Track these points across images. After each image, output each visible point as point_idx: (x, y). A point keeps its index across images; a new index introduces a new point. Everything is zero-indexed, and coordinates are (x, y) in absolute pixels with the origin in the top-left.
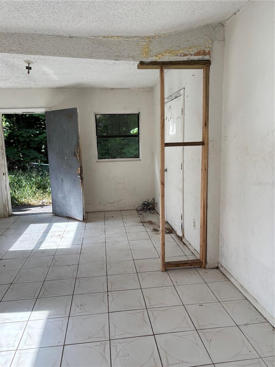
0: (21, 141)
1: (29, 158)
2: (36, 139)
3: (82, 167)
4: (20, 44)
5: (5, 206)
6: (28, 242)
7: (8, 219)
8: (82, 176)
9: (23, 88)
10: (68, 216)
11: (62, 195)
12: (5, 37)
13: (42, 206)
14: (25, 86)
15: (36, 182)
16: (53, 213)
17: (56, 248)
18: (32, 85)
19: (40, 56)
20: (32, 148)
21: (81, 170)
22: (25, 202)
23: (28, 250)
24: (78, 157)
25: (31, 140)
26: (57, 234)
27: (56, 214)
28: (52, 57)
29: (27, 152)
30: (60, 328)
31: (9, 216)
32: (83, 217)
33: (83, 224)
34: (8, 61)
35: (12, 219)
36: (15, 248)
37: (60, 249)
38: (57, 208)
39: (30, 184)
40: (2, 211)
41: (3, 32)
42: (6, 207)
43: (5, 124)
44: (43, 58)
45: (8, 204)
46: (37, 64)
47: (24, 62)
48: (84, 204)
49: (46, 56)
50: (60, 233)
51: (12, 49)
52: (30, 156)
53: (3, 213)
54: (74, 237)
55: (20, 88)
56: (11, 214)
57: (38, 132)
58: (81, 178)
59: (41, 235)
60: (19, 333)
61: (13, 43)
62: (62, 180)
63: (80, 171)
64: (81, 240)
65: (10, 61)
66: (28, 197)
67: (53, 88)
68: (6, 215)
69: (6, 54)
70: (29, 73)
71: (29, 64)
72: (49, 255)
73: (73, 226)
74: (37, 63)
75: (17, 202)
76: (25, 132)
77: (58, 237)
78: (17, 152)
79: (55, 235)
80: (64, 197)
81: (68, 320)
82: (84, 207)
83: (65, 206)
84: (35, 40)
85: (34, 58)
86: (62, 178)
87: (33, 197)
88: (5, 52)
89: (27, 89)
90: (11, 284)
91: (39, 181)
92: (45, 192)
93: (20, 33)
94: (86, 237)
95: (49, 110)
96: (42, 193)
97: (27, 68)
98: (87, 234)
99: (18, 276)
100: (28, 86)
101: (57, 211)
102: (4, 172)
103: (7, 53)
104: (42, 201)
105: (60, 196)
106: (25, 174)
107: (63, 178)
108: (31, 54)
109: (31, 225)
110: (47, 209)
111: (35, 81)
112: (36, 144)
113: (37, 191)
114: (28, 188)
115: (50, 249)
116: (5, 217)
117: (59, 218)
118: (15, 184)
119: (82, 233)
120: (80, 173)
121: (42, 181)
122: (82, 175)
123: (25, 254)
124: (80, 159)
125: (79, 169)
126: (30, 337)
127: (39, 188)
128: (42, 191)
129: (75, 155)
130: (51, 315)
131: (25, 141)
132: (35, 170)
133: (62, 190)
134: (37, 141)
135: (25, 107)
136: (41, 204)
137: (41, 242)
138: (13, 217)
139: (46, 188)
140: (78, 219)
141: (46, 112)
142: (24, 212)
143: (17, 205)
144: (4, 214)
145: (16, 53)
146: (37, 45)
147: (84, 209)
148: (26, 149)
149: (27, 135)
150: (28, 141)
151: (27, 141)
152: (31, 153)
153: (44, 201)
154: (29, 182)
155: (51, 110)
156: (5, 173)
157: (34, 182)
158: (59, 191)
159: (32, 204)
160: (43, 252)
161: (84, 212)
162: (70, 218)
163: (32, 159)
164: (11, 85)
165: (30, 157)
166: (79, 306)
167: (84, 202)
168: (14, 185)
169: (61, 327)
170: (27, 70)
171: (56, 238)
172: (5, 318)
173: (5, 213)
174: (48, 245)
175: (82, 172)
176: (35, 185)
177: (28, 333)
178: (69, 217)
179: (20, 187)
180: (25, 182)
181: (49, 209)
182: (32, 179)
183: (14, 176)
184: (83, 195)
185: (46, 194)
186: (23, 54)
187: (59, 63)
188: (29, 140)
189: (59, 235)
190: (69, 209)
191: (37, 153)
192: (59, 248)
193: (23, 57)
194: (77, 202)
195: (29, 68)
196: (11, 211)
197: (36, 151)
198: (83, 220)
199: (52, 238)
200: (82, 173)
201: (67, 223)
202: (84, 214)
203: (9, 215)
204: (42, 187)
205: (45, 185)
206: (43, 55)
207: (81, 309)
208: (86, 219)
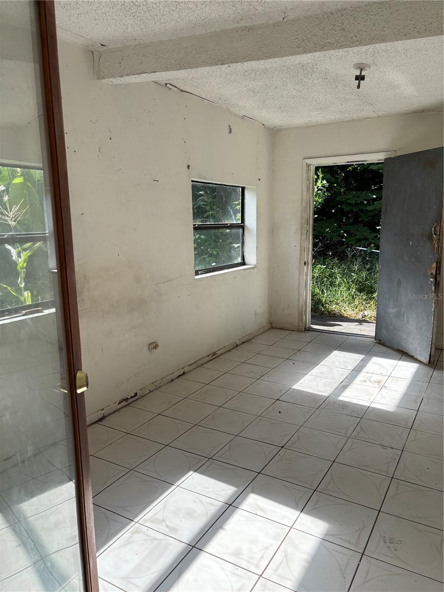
0: (345, 211)
1: (354, 238)
2: (369, 208)
3: (440, 263)
4: (342, 29)
5: (301, 314)
6: (323, 381)
7: (303, 335)
8: (438, 279)
9: (353, 121)
10: (401, 349)
11: (395, 310)
12: (318, 22)
13: (360, 321)
14: (355, 116)
15: (357, 281)
16: (375, 338)
17: (368, 405)
18: (368, 112)
19: (377, 45)
20: (362, 223)
21: (438, 268)
22: (335, 311)
23: (319, 395)
24: (435, 242)
25: (362, 210)
26: (375, 378)
27: (380, 340)
28: (400, 42)
29: (352, 229)
30: (341, 570)
31: (305, 330)
32: (428, 357)
33: (428, 371)
34: (327, 71)
35: (309, 335)
36: (302, 385)
37: (375, 409)
38: (384, 331)
39: (348, 283)
40: (297, 320)
41: (316, 13)
42: (302, 316)
43: (322, 182)
44: (383, 48)
45: (306, 311)
46: (376, 68)
47: (353, 68)
48: (435, 333)
49: (389, 44)
50: (379, 378)
51: (328, 42)
52: (356, 235)
53: (297, 323)
54: (405, 391)
55: (348, 121)
56: (309, 327)
57: (374, 196)
58: (435, 283)
59: (347, 373)
60: (272, 545)
61: (331, 30)
62: (399, 283)
63: (435, 270)
64: (416, 402)
65: (330, 69)
66: (341, 304)
67: (406, 114)
68: (301, 328)
69: (317, 54)
70: (359, 87)
71: (361, 70)
72: (353, 414)
73: (406, 370)
74: (376, 65)
75: (323, 309)
76: (354, 196)
77: (376, 385)
78: (337, 228)
79: (372, 379)
80: (398, 315)
81: (360, 561)
82: (434, 338)
83: (398, 331)
84: (371, 17)
85: (366, 51)
86: (399, 280)
87: (350, 303)
88: (315, 51)
89: (359, 120)
90: (282, 447)
91: (363, 279)
92: (371, 299)
93: (345, 9)
94: (428, 399)
95: (393, 155)
96: (365, 300)
97: (357, 78)
98: (431, 393)
99: (295, 438)
100: (362, 115)
101: (383, 336)
102: (306, 260)
103: (319, 51)
104: (362, 313)
105: (392, 310)
106: (341, 265)
107: (401, 279)
108: (361, 45)
109: (336, 353)
110: (369, 329)
111: (373, 104)
112: (369, 217)
113: (358, 296)
114: (343, 288)
115: (356, 404)
116: (299, 331)
117: (385, 349)
118: (325, 279)
119: (422, 389)
120: (434, 273)
121: (367, 279)
122: (438, 277)
123: (314, 401)
124: (438, 246)
125: (434, 265)
126: (287, 563)
127: (360, 290)
128: (365, 297)
129: (430, 238)
130: (332, 535)
131: (351, 212)
132: (359, 259)
133: (397, 300)
134: (372, 211)
135: (351, 153)
136: (360, 317)
137: (343, 387)
138: (310, 333)
139: (372, 293)
140: (419, 358)
141: (386, 160)
142: (329, 327)
143: (322, 313)
144: (298, 326)
145: (334, 49)
146: (374, 25)
147: (434, 342)
148: (352, 224)
149: (356, 200)
150: (357, 211)
151: (355, 210)
152: (359, 231)
153: (366, 313)
154: (346, 279)
155: (397, 155)
156: (308, 262)
157: (355, 279)
158: (391, 301)
159: (345, 315)
160: (345, 406)
161: (433, 349)
162: (404, 354)
163: (359, 241)
164: (333, 117)
165: (356, 237)
166: (388, 541)
167: (435, 329)
168: (323, 282)
169: (343, 568)
170: (357, 81)
171: (372, 385)
172: (259, 507)
173: (300, 324)
174: (355, 395)
175: (438, 272)
176: (356, 285)
177: (285, 552)
178: (402, 351)
179: (332, 284)
180: (341, 278)
181: (369, 330)
182: (353, 274)
183: (325, 266)
184: (436, 316)
185: (372, 303)
186: (347, 48)
187: (418, 59)
188: (358, 209)
189: (378, 382)
190: (405, 337)
191: (368, 231)
192: (373, 405)
193: (346, 54)
194: (421, 328)
195: (360, 78)
196: (309, 322)
197: (367, 228)
198: (429, 362)
199: (364, 383)
200: (439, 274)
201: (397, 361)
202: (433, 353)
203: (305, 328)
204: (366, 290)
205: (371, 287)
206: (383, 41)
207: (389, 547)
208: (436, 362)
